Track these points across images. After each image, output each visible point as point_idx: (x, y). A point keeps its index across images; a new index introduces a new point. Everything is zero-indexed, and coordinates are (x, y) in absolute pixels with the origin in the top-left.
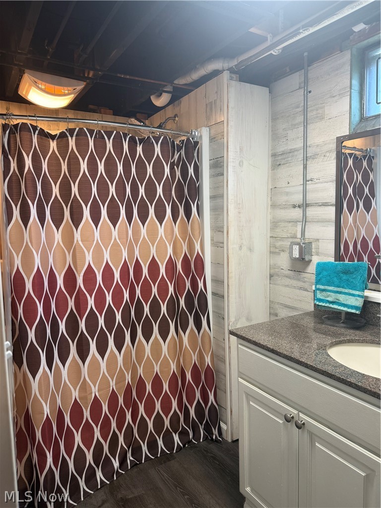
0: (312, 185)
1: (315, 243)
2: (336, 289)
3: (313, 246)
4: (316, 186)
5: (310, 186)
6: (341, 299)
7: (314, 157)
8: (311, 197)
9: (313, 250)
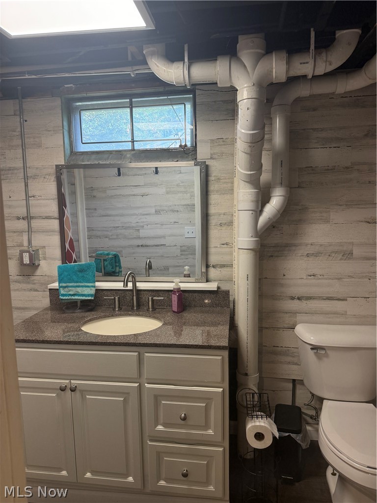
0: (34, 201)
1: (42, 250)
2: (75, 284)
3: (40, 252)
4: (39, 201)
5: (32, 202)
6: (80, 291)
7: (35, 177)
8: (34, 211)
9: (40, 256)
